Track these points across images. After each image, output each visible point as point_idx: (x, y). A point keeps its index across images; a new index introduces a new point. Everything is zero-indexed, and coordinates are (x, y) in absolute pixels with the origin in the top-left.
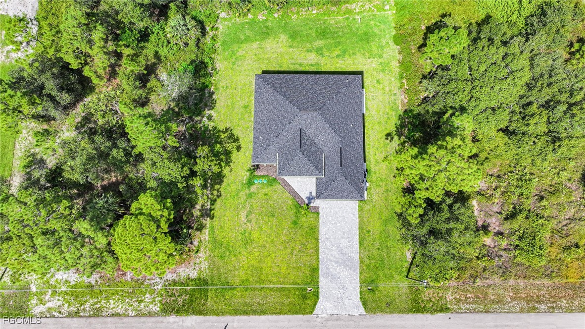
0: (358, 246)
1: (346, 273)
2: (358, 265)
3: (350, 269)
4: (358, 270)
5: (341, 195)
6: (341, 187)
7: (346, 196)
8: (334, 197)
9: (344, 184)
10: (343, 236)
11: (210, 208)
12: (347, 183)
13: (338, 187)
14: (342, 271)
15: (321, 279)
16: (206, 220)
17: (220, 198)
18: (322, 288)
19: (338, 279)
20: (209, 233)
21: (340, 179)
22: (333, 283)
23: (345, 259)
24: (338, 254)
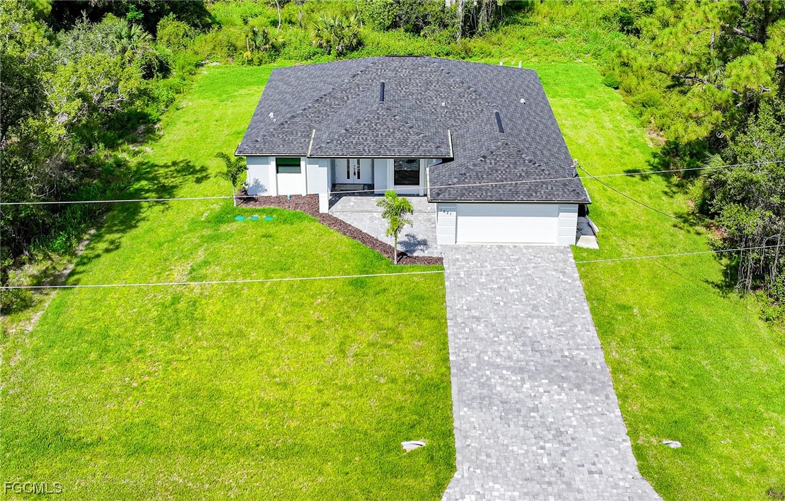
0: (594, 334)
1: (564, 397)
2: (607, 380)
3: (578, 387)
4: (612, 390)
5: (510, 190)
6: (508, 170)
7: (525, 192)
8: (489, 194)
9: (516, 162)
10: (534, 313)
11: (71, 273)
12: (527, 161)
13: (497, 171)
14: (545, 392)
15: (462, 413)
16: (47, 294)
17: (112, 254)
18: (466, 437)
19: (530, 412)
20: (45, 318)
21: (503, 153)
22: (511, 424)
23: (552, 363)
24: (523, 352)
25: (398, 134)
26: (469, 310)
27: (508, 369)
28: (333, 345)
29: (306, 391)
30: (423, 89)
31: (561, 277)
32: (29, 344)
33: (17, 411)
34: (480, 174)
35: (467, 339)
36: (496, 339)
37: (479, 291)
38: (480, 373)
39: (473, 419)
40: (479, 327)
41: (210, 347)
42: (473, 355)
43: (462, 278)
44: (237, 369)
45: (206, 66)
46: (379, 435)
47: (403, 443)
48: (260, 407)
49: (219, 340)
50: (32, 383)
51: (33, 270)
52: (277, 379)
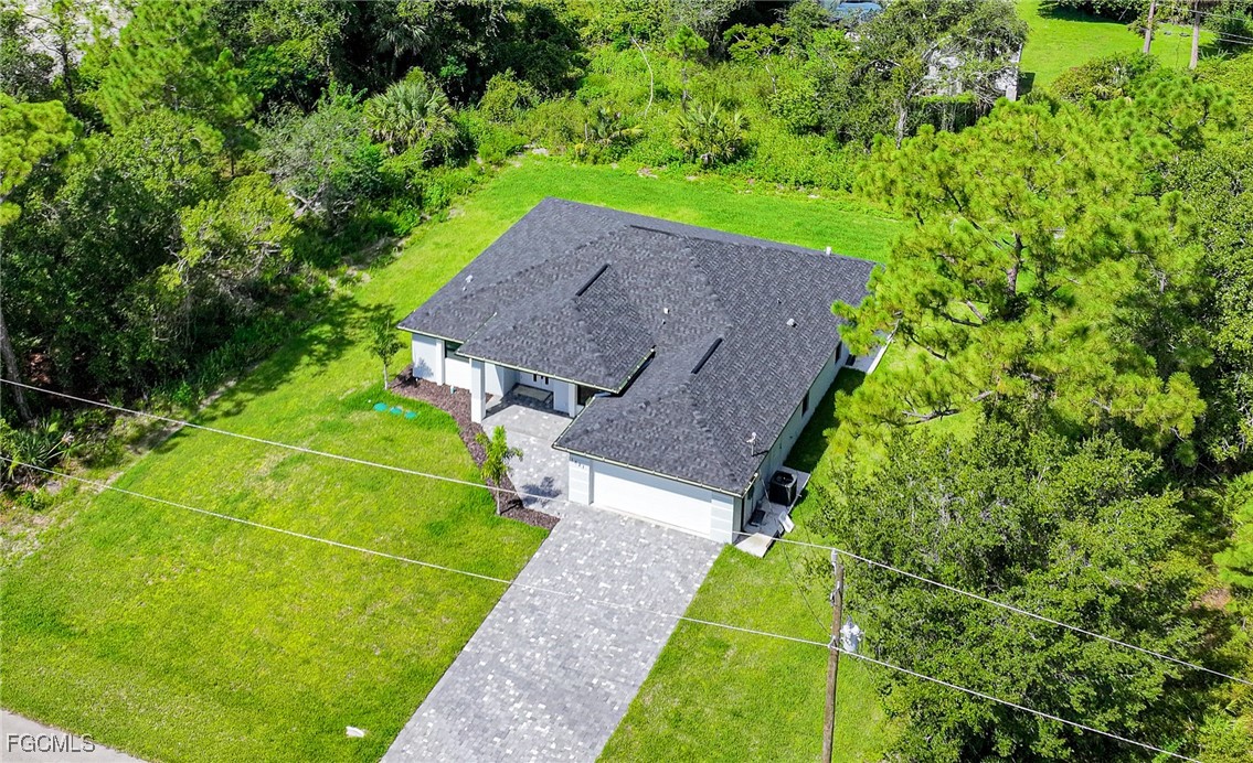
0: (648, 667)
1: (546, 731)
2: (611, 726)
3: (572, 725)
4: (605, 740)
5: (654, 455)
6: (666, 428)
7: (671, 463)
8: (626, 455)
9: (681, 420)
10: (604, 620)
11: (177, 432)
12: (695, 422)
13: (652, 426)
14: (531, 718)
15: (425, 714)
16: (140, 453)
17: (230, 419)
18: (408, 742)
19: (496, 736)
20: (120, 480)
21: (673, 403)
22: (466, 742)
23: (568, 688)
24: (548, 665)
25: (570, 348)
26: (533, 595)
27: (515, 679)
28: (359, 596)
29: (298, 642)
30: (653, 283)
31: (677, 583)
32: (90, 507)
33: (37, 579)
34: (630, 425)
35: (501, 630)
36: (533, 640)
37: (564, 574)
38: (481, 675)
39: (430, 725)
40: (526, 621)
41: (242, 562)
42: (490, 651)
43: (559, 552)
44: (250, 595)
45: (528, 152)
46: (333, 710)
47: (348, 728)
48: (246, 643)
49: (253, 557)
50: (65, 552)
51: (145, 419)
52: (280, 619)
